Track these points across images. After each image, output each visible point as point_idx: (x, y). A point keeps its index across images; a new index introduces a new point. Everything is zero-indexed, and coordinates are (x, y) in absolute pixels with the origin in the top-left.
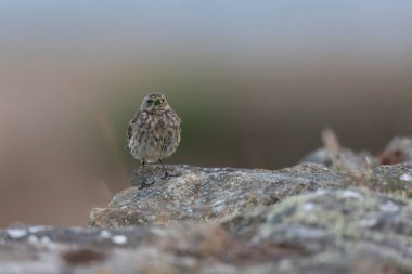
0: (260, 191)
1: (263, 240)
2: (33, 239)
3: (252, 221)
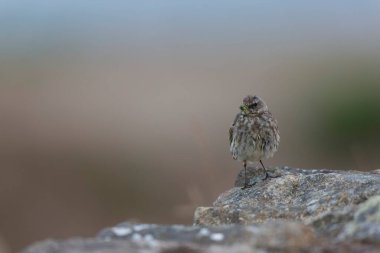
0: (351, 191)
1: (347, 237)
2: (137, 238)
3: (342, 219)
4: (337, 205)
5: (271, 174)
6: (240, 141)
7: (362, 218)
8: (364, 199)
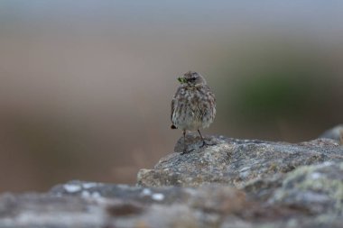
0: (280, 161)
1: (276, 202)
2: (86, 194)
3: (270, 185)
4: (266, 172)
5: (208, 142)
6: (180, 112)
7: (290, 185)
8: (292, 168)
